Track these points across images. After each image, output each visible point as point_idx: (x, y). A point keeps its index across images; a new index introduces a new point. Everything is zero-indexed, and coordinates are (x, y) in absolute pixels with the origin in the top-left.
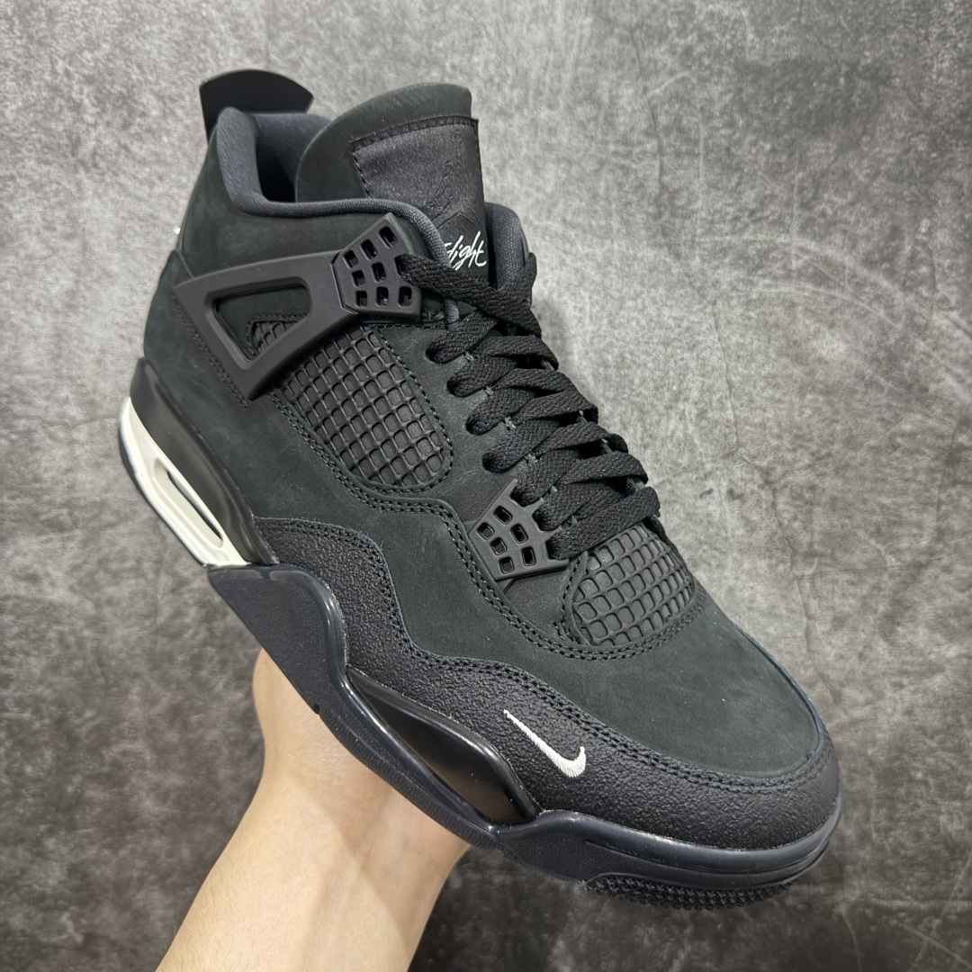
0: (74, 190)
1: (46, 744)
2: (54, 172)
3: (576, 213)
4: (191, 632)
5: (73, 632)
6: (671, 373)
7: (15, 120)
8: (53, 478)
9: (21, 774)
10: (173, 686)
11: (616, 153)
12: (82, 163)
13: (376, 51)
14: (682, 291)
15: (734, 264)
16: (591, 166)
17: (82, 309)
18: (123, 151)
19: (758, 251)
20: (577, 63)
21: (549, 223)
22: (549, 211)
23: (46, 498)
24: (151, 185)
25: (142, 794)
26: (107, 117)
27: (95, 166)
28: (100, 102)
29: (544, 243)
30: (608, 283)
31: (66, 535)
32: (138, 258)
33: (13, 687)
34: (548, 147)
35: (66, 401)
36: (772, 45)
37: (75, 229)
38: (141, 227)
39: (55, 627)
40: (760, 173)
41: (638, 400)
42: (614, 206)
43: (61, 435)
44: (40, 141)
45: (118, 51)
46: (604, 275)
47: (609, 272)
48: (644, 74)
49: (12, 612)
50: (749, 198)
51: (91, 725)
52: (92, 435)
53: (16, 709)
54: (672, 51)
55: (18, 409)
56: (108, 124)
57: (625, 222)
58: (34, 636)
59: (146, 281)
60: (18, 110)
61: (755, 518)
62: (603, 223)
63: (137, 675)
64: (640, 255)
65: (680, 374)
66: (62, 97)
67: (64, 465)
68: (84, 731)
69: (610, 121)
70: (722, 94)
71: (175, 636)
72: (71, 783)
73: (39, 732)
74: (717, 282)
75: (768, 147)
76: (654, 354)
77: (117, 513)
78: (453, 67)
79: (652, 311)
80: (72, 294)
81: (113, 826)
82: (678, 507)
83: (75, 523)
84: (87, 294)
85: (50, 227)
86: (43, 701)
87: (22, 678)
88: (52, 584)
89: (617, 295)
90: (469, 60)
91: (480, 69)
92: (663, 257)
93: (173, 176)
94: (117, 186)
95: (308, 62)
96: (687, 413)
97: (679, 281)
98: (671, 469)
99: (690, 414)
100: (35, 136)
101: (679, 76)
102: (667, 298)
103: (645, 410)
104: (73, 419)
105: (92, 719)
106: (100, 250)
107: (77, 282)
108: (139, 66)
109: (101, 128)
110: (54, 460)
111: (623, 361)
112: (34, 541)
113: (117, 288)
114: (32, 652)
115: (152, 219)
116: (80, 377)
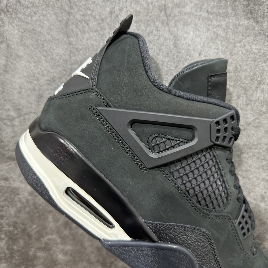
1: (20, 238)
3: (213, 7)
5: (24, 198)
6: (257, 73)
8: (8, 140)
9: (12, 249)
14: (260, 37)
17: (10, 72)
18: (18, 3)
21: (201, 13)
22: (201, 8)
23: (7, 148)
24: (32, 17)
25: (58, 253)
27: (8, 11)
29: (199, 22)
30: (228, 36)
32: (30, 48)
33: (5, 219)
35: (9, 110)
37: (3, 39)
38: (29, 35)
39: (17, 196)
41: (244, 85)
42: (229, 3)
43: (9, 123)
46: (226, 33)
47: (228, 32)
51: (36, 230)
52: (20, 122)
53: (7, 227)
57: (234, 10)
58: (10, 200)
59: (34, 57)
62: (224, 11)
64: (241, 23)
65: (261, 73)
67: (12, 135)
68: (33, 233)
72: (31, 251)
73: (17, 234)
76: (250, 65)
79: (248, 47)
80: (5, 66)
81: (48, 265)
82: (261, 128)
84: (11, 65)
86: (17, 223)
87: (8, 215)
88: (14, 181)
89: (232, 41)
92: (251, 23)
93: (40, 12)
94: (17, 18)
96: (264, 89)
97: (259, 33)
98: (258, 113)
99: (266, 89)
102: (254, 41)
103: (246, 89)
104: (13, 117)
105: (36, 228)
106: (14, 47)
107: (7, 61)
110: (7, 133)
111: (237, 69)
112: (5, 165)
113: (23, 62)
114: (10, 206)
115: (33, 31)
116: (13, 100)
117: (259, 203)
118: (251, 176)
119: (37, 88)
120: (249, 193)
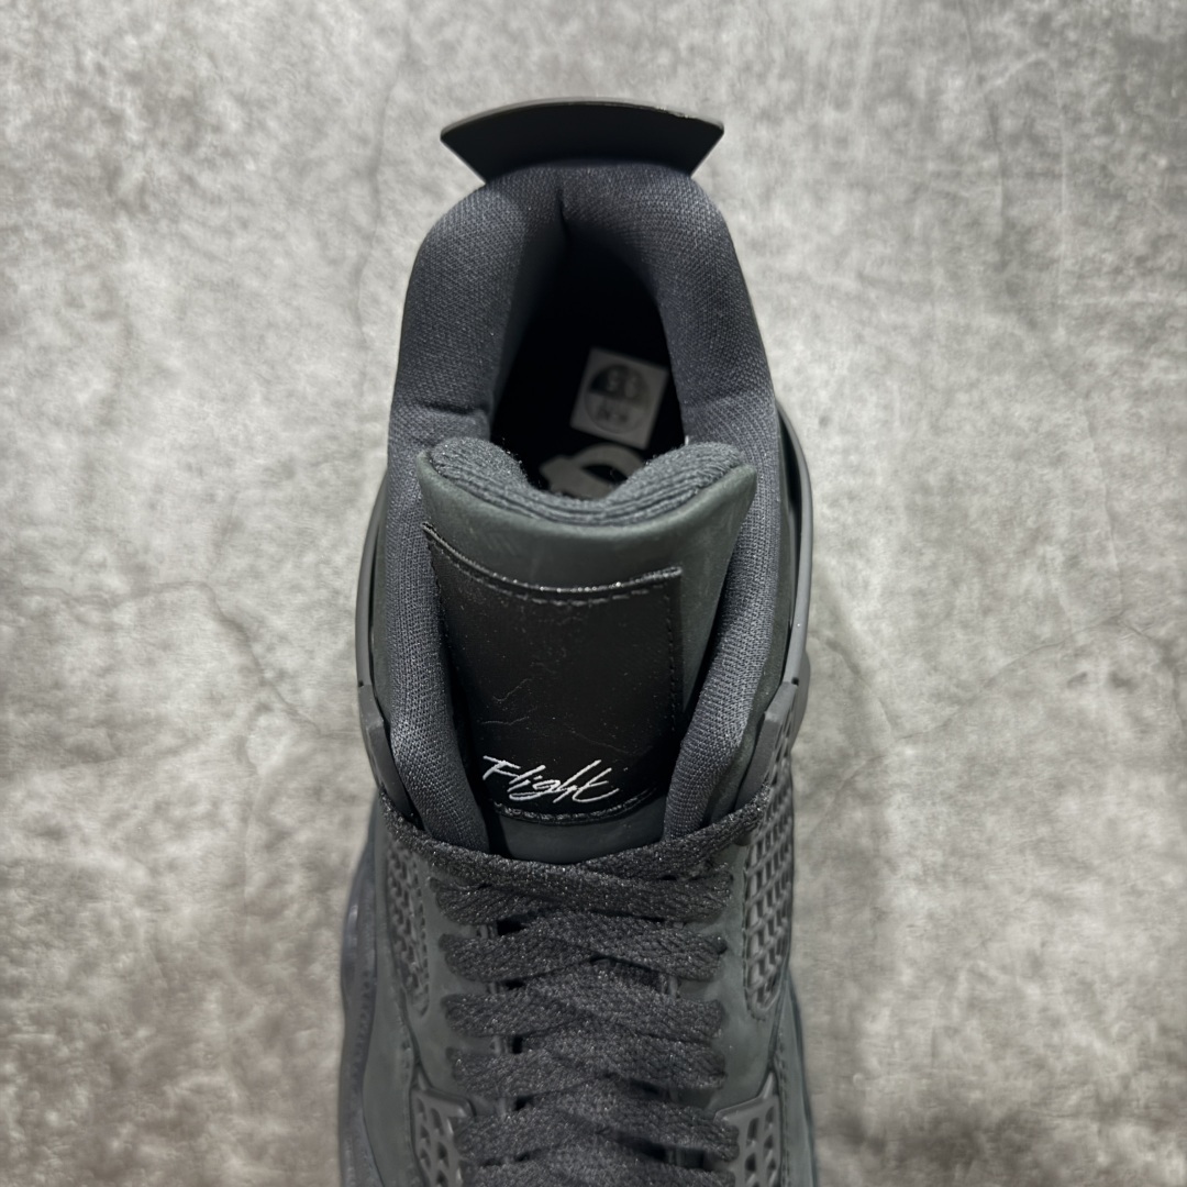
0: (112, 247)
1: (79, 1079)
2: (80, 218)
3: (882, 261)
4: (296, 907)
5: (118, 912)
6: (1025, 501)
7: (21, 141)
8: (84, 682)
9: (40, 1124)
10: (271, 988)
11: (938, 175)
12: (123, 204)
13: (574, 27)
14: (1039, 379)
15: (1117, 338)
16: (901, 193)
17: (125, 426)
18: (187, 187)
19: (1150, 318)
20: (879, 41)
21: (837, 279)
22: (837, 263)
23: (74, 712)
24: (230, 235)
25: (225, 1148)
26: (161, 134)
27: (144, 208)
28: (150, 111)
29: (829, 310)
30: (928, 366)
31: (105, 766)
32: (212, 347)
33: (26, 995)
34: (836, 166)
35: (102, 565)
36: (1170, 10)
37: (113, 305)
38: (215, 300)
39: (90, 905)
40: (1151, 202)
41: (974, 541)
42: (934, 254)
44: (59, 172)
45: (177, 34)
46: (921, 355)
47: (930, 351)
48: (979, 55)
49: (24, 884)
50: (1137, 238)
51: (146, 1049)
52: (141, 615)
53: (31, 1029)
54: (1021, 21)
55: (28, 579)
56: (163, 145)
57: (954, 276)
58: (57, 918)
59: (225, 381)
60: (26, 127)
61: (1149, 713)
62: (918, 277)
63: (214, 975)
64: (974, 324)
65: (1038, 502)
66: (94, 105)
67: (100, 662)
68: (137, 1057)
69: (929, 126)
70: (1097, 84)
71: (272, 914)
72: (118, 1135)
73: (69, 1061)
74: (1090, 364)
75: (1163, 162)
76: (999, 472)
77: (181, 733)
78: (692, 49)
79: (996, 407)
80: (109, 403)
82: (1034, 701)
83: (118, 750)
84: (132, 403)
85: (73, 302)
86: (74, 1015)
87: (41, 982)
88: (85, 841)
89: (941, 385)
90: (715, 40)
91: (732, 51)
92: (1009, 327)
94: (177, 239)
95: (469, 45)
96: (1048, 560)
97: (1035, 363)
98: (1024, 644)
99: (1053, 561)
100: (52, 165)
101: (1032, 58)
102: (1018, 388)
103: (984, 556)
104: (113, 593)
105: (148, 1039)
106: (150, 333)
107: (117, 386)
108: (211, 56)
109: (152, 152)
110: (85, 654)
111: (951, 484)
112: (57, 777)
113: (179, 393)
114: (56, 943)
115: (231, 287)
116: (124, 529)
117: (1019, 981)
118: (993, 877)
119: (221, 494)
120: (984, 944)
